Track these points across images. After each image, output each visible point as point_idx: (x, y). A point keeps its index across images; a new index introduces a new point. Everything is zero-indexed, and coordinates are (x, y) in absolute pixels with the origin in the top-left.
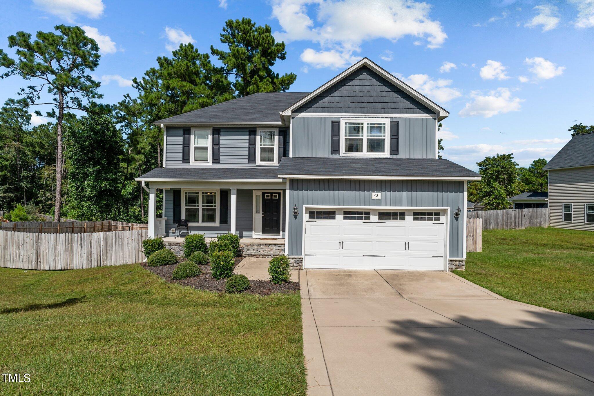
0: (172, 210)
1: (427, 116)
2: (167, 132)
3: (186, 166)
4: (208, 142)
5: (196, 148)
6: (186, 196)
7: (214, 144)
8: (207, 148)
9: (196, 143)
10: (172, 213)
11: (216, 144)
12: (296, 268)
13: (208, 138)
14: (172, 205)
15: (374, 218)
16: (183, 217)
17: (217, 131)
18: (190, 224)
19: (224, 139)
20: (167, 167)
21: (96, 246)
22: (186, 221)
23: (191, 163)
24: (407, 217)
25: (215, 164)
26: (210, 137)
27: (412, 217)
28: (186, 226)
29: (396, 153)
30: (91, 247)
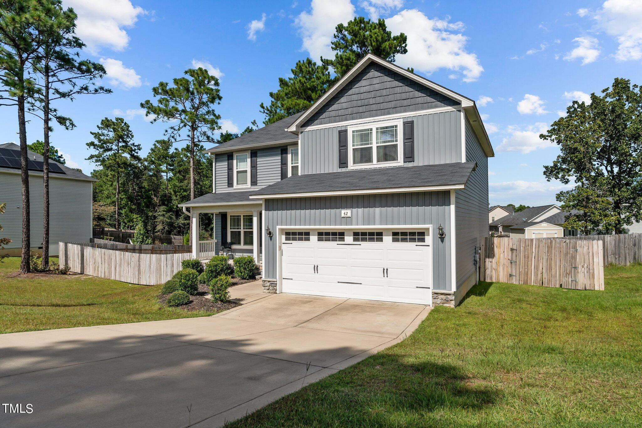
0: (220, 233)
1: (449, 108)
2: (216, 159)
3: (230, 190)
4: (246, 166)
5: (238, 172)
6: (231, 219)
7: (252, 167)
8: (246, 171)
9: (238, 167)
10: (221, 236)
11: (254, 167)
12: (271, 291)
13: (247, 161)
14: (221, 228)
15: (349, 239)
16: (229, 240)
17: (254, 153)
18: (234, 247)
19: (260, 161)
20: (217, 192)
21: (176, 265)
22: (232, 243)
23: (234, 187)
24: (384, 238)
25: (253, 187)
26: (249, 160)
27: (391, 238)
28: (230, 248)
29: (411, 159)
30: (173, 266)
